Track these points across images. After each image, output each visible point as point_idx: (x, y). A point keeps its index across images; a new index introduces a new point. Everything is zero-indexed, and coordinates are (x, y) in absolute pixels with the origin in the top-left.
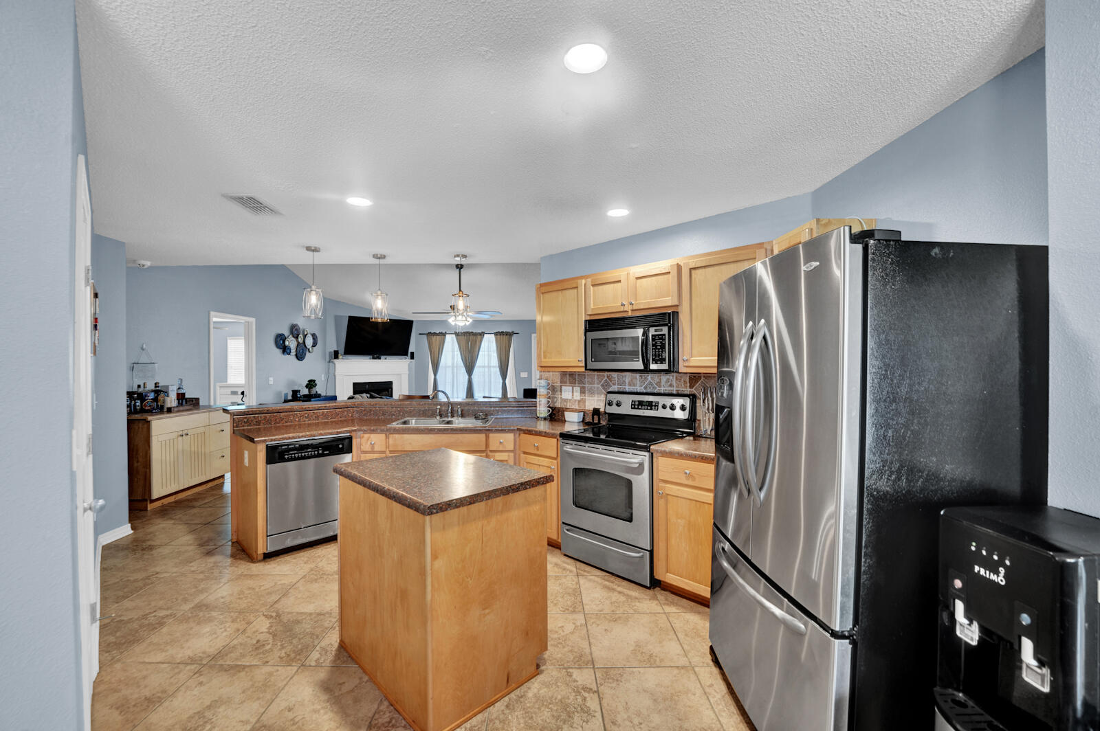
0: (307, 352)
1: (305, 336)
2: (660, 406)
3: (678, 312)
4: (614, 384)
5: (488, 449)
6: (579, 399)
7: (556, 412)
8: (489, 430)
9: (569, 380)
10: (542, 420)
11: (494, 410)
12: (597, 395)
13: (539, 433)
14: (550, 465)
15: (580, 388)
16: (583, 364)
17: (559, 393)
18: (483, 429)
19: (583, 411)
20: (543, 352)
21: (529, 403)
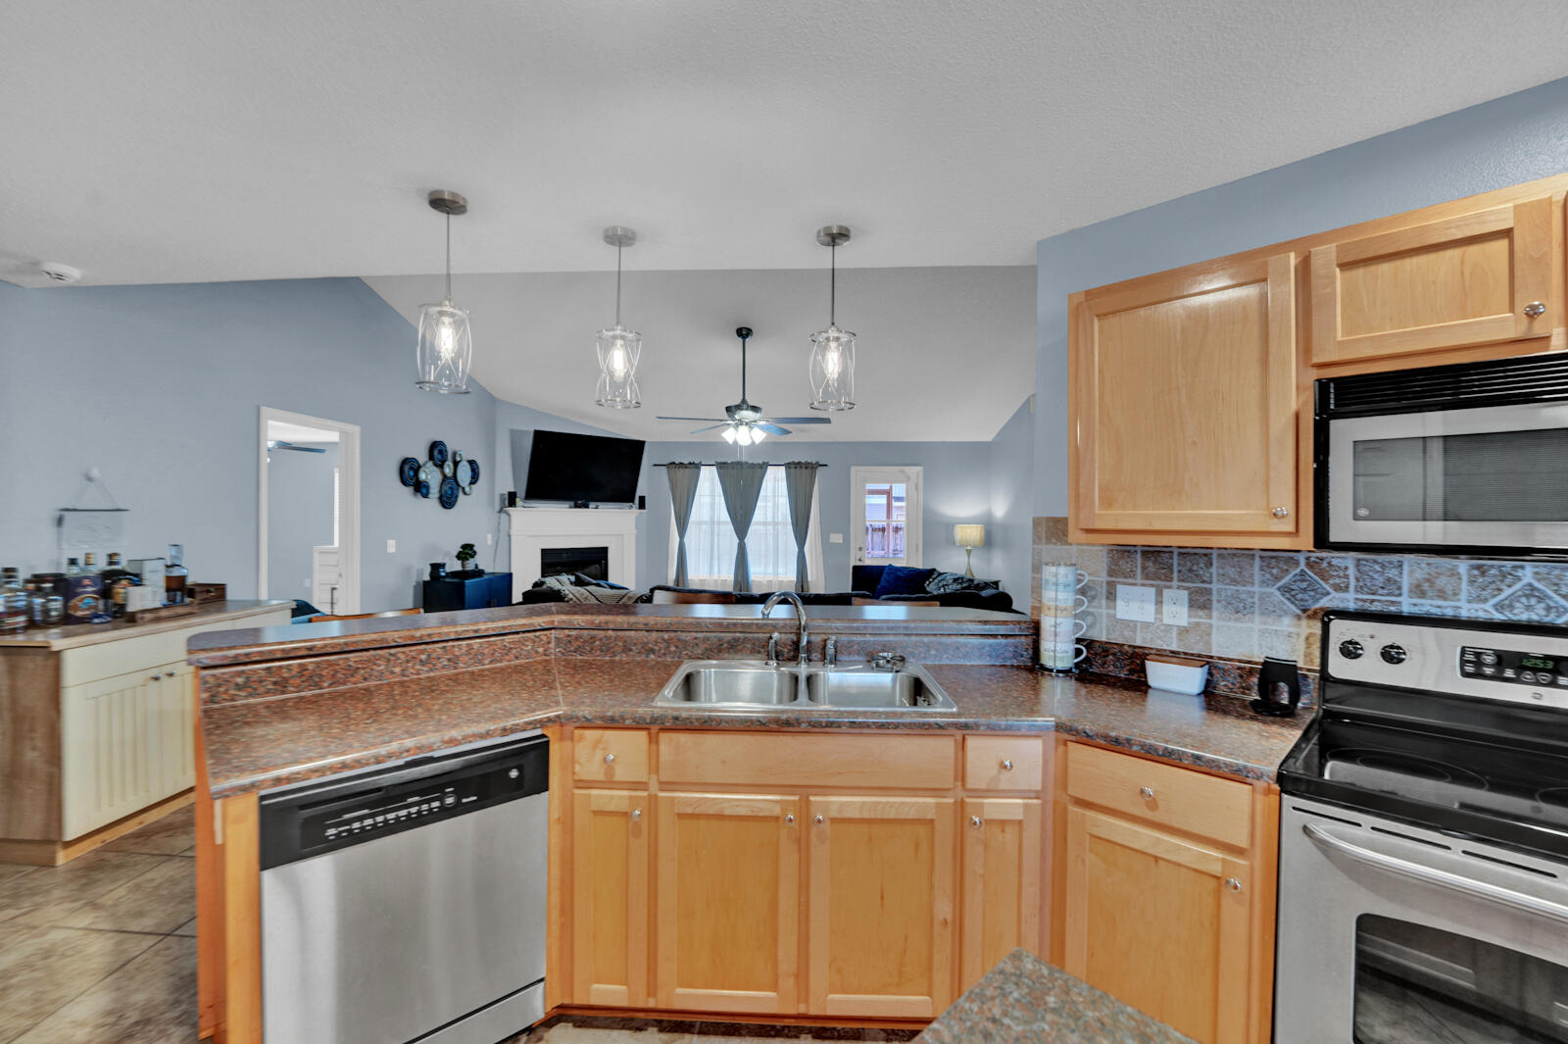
0: (461, 495)
1: (456, 464)
4: (1342, 588)
5: (963, 785)
6: (1186, 624)
7: (1096, 654)
8: (966, 726)
9: (1144, 568)
10: (1058, 676)
11: (918, 642)
12: (1270, 620)
13: (1163, 755)
14: (1216, 869)
15: (1190, 594)
16: (1291, 528)
17: (1104, 602)
18: (950, 725)
19: (1208, 663)
20: (1100, 488)
21: (1011, 626)
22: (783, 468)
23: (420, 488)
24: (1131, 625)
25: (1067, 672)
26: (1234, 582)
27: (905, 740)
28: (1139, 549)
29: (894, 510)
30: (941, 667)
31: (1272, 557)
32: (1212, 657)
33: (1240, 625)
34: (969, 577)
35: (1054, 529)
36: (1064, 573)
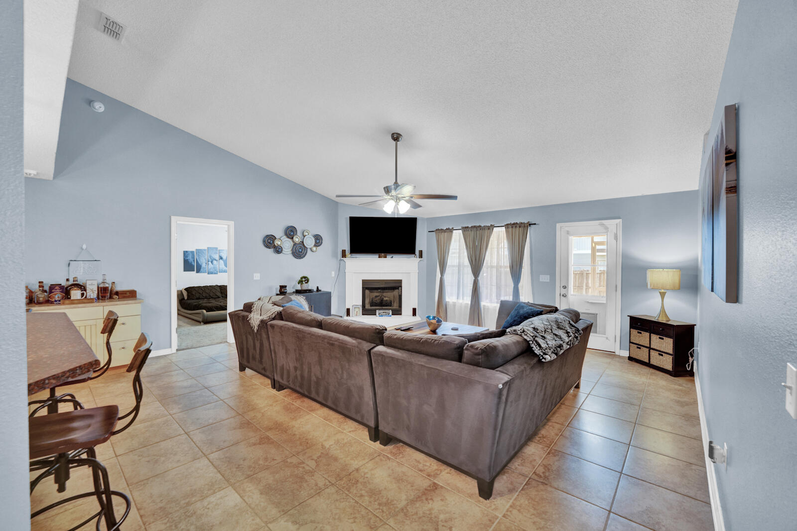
0: (308, 252)
1: (303, 237)
22: (504, 229)
23: (278, 250)
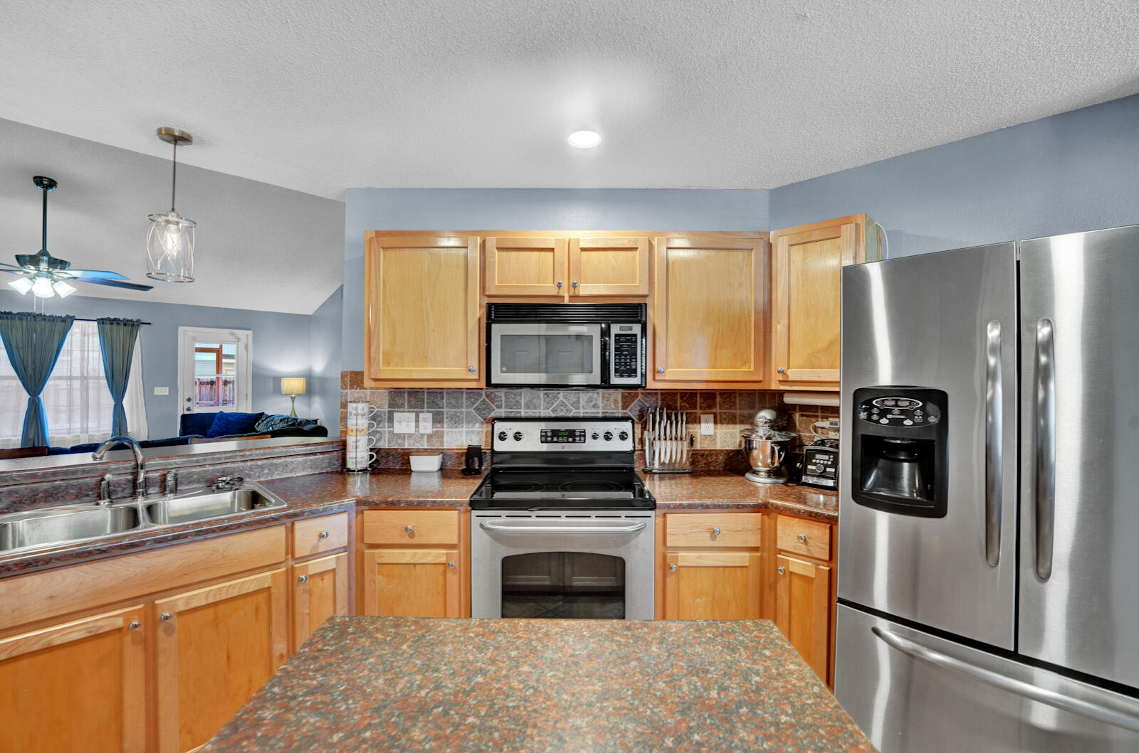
2: (589, 436)
3: (646, 304)
4: (500, 407)
5: (293, 557)
6: (431, 433)
7: (382, 457)
8: (295, 515)
9: (409, 402)
10: (358, 474)
11: (253, 465)
12: (470, 425)
13: (417, 505)
14: (443, 559)
15: (433, 415)
16: (476, 377)
17: (386, 424)
18: (281, 517)
19: (442, 453)
20: (383, 354)
21: (327, 446)
22: (96, 323)
24: (402, 436)
25: (364, 471)
26: (454, 407)
27: (244, 536)
28: (406, 390)
29: (223, 365)
30: (273, 481)
31: (471, 393)
32: (444, 449)
33: (457, 430)
34: (293, 417)
35: (355, 379)
36: (362, 407)
